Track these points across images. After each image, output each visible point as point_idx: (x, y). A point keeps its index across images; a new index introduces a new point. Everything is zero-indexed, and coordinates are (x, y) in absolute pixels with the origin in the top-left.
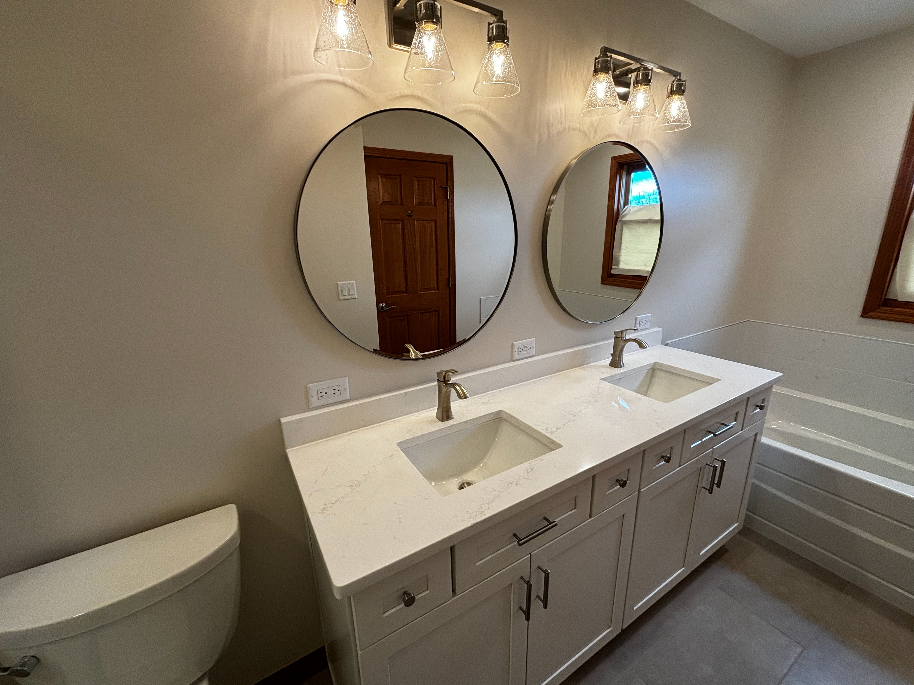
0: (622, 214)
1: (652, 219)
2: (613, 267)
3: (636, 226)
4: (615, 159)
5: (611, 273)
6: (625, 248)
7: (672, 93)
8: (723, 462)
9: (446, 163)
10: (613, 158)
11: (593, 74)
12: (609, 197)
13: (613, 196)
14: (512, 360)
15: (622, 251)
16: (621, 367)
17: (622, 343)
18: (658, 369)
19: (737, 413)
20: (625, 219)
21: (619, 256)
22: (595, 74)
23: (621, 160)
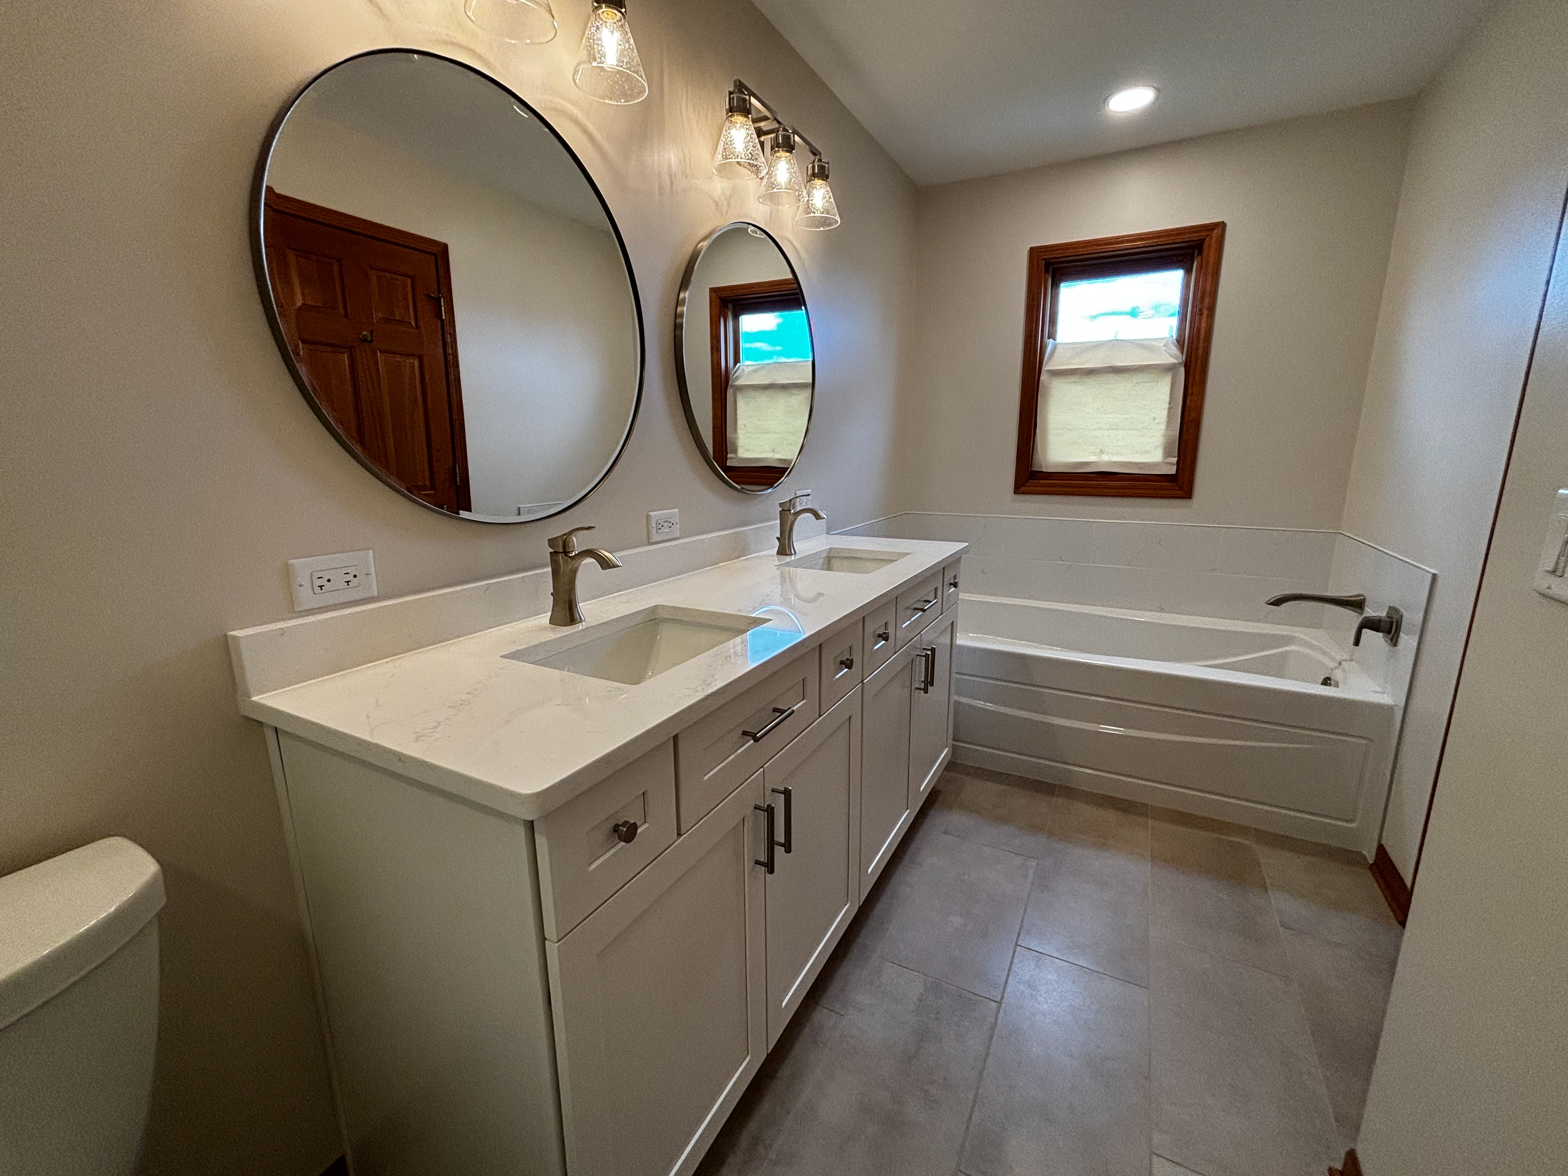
0: (734, 375)
1: (774, 383)
2: (729, 456)
3: (755, 394)
4: (715, 292)
5: (728, 465)
6: (743, 427)
7: (814, 175)
8: (933, 650)
9: (435, 255)
10: (713, 291)
11: (727, 114)
12: (712, 348)
13: (718, 348)
14: (650, 544)
15: (739, 431)
16: (791, 554)
17: (791, 518)
18: (833, 557)
19: (936, 589)
20: (737, 383)
21: (736, 438)
22: (730, 114)
23: (723, 294)
